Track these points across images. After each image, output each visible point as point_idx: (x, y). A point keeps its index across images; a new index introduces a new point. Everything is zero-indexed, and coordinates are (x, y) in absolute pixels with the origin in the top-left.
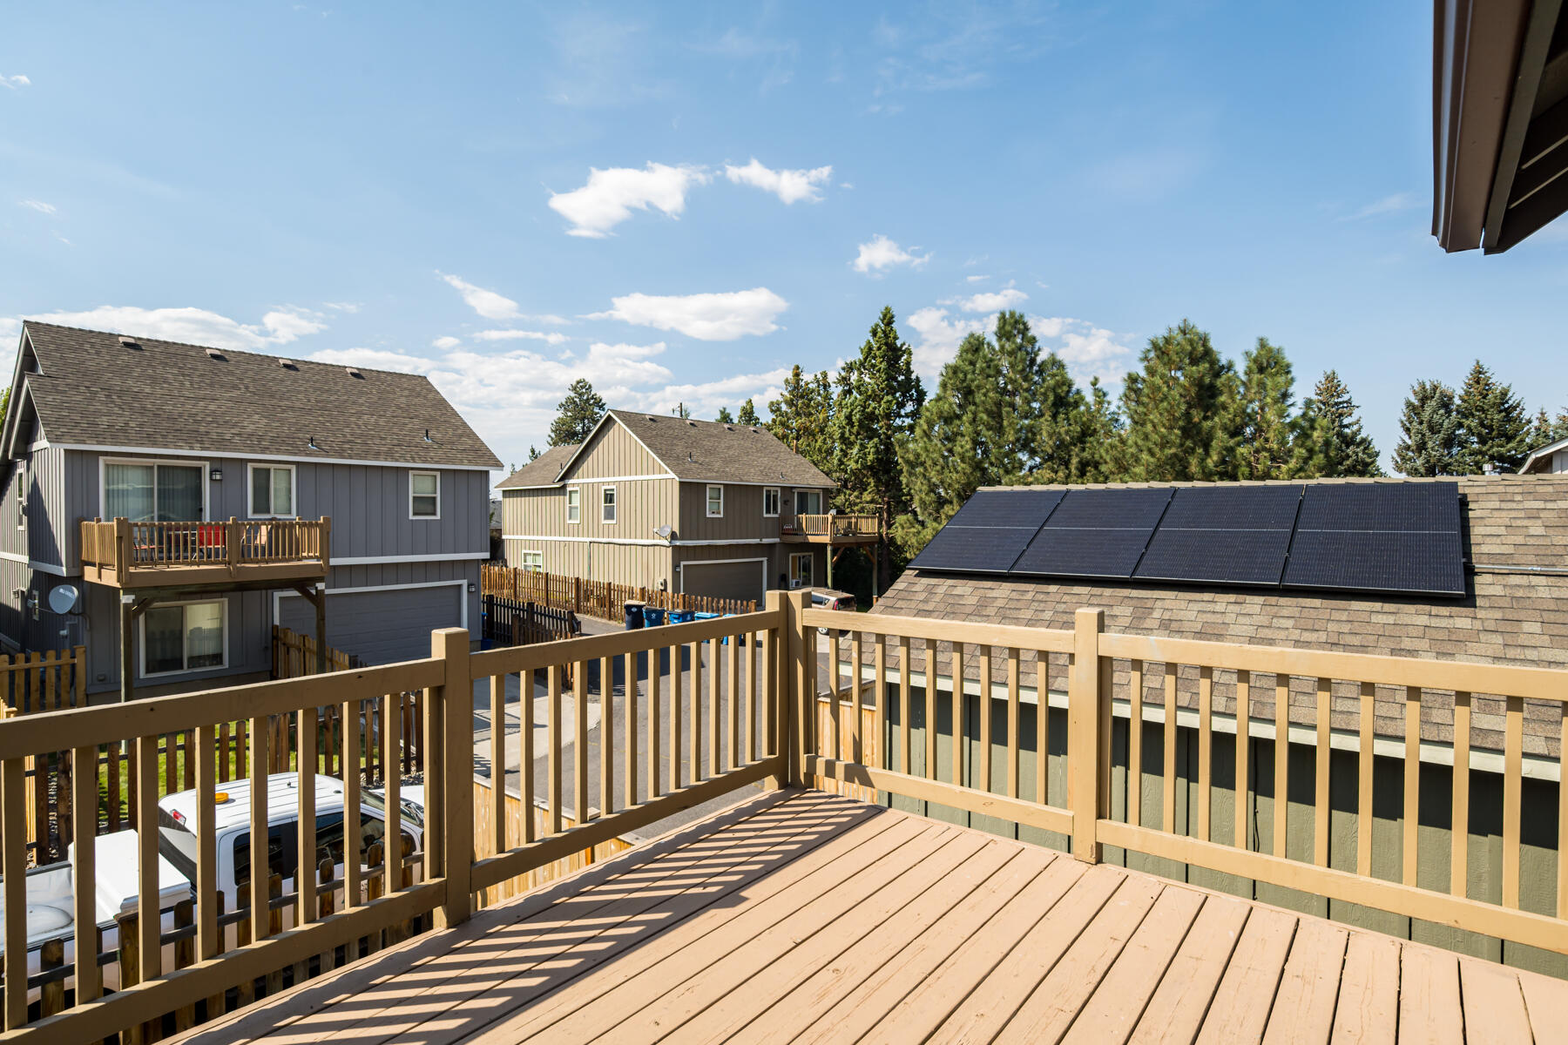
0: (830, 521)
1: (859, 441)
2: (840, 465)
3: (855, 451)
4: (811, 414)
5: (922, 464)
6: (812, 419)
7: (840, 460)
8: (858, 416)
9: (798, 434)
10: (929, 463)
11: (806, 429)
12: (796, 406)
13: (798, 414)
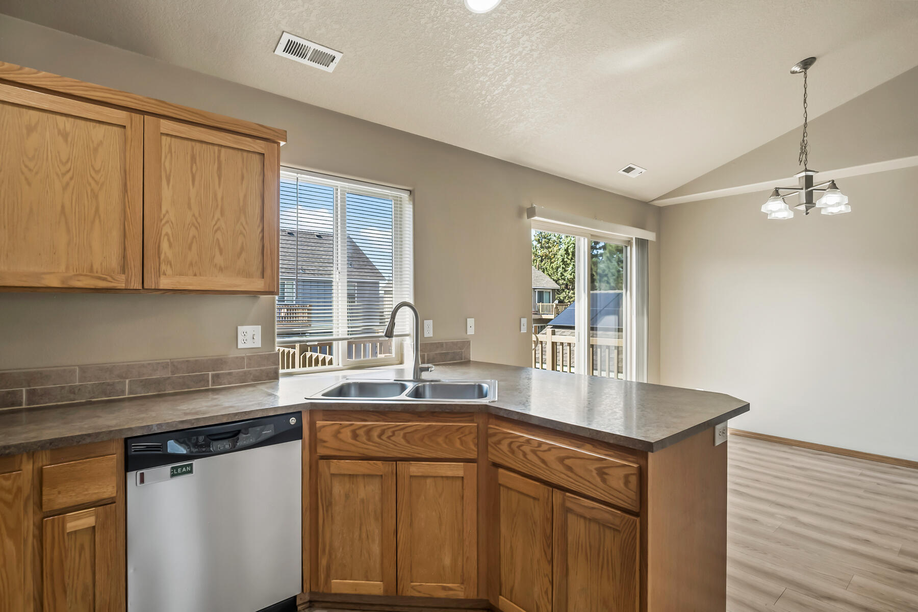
0: (554, 306)
1: (572, 263)
2: (561, 276)
3: (570, 268)
4: (549, 247)
5: (606, 275)
6: (550, 250)
7: (561, 273)
8: (571, 250)
9: (542, 258)
10: (610, 275)
11: (546, 256)
12: (541, 243)
13: (542, 247)
